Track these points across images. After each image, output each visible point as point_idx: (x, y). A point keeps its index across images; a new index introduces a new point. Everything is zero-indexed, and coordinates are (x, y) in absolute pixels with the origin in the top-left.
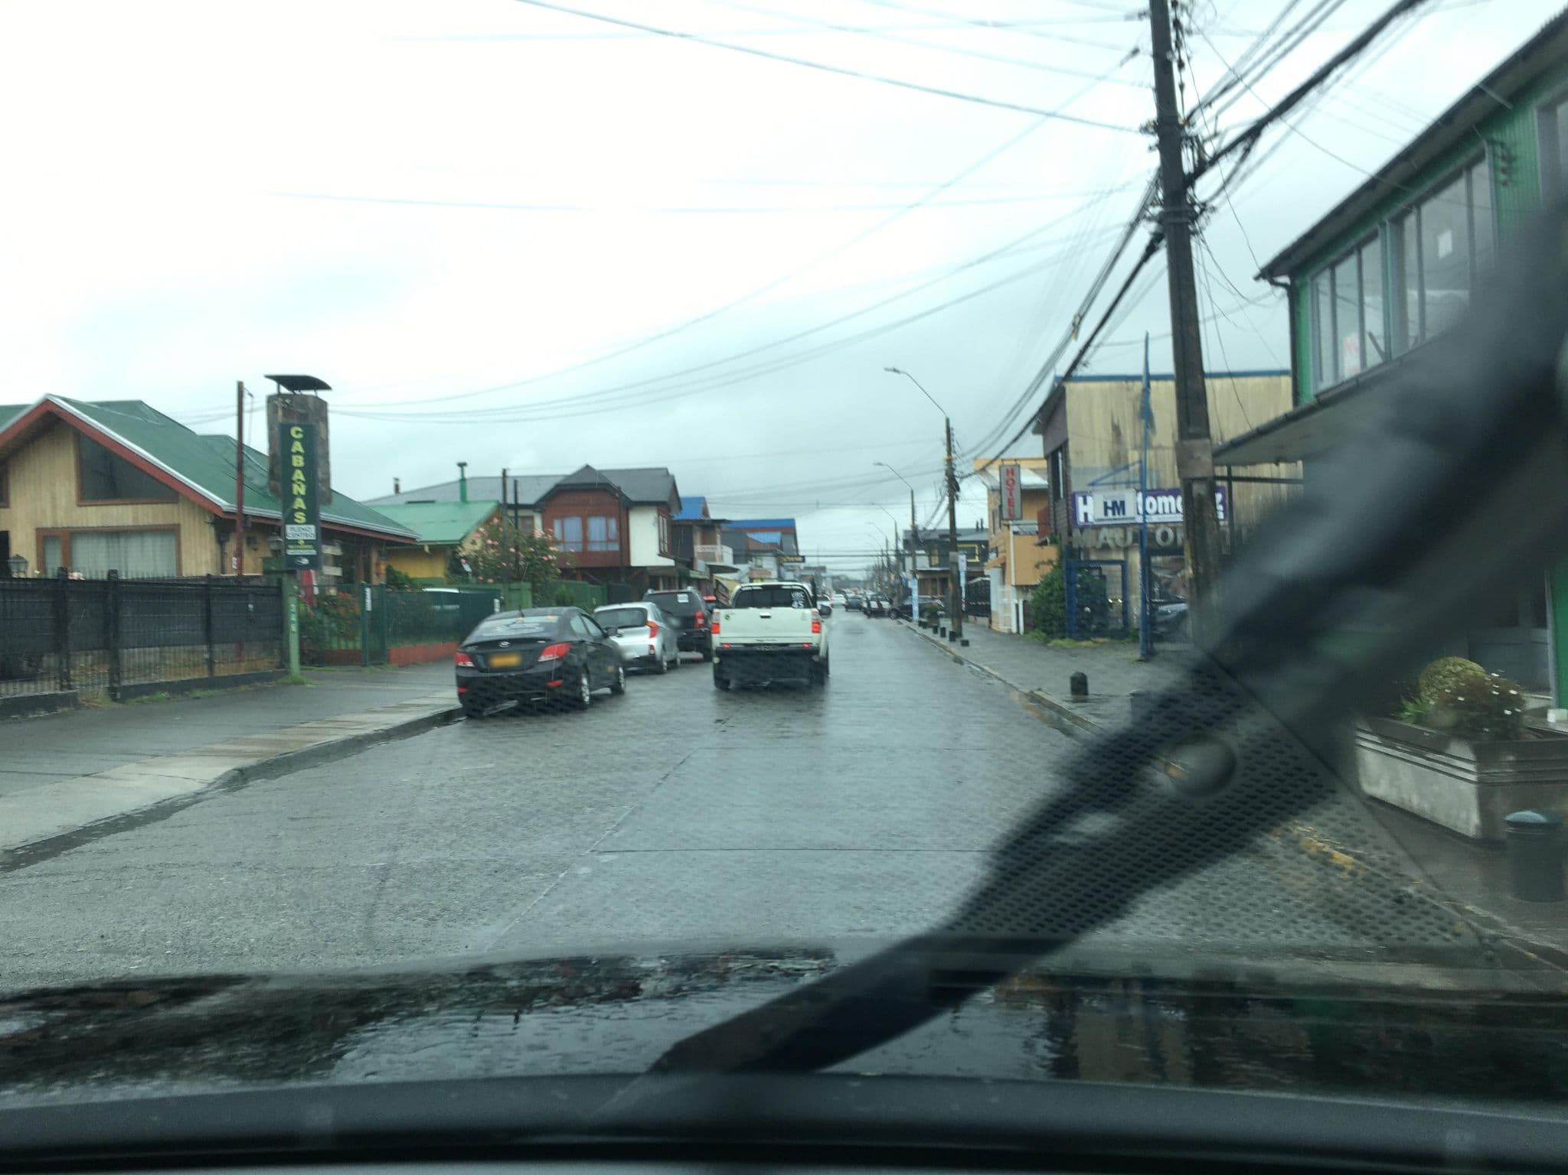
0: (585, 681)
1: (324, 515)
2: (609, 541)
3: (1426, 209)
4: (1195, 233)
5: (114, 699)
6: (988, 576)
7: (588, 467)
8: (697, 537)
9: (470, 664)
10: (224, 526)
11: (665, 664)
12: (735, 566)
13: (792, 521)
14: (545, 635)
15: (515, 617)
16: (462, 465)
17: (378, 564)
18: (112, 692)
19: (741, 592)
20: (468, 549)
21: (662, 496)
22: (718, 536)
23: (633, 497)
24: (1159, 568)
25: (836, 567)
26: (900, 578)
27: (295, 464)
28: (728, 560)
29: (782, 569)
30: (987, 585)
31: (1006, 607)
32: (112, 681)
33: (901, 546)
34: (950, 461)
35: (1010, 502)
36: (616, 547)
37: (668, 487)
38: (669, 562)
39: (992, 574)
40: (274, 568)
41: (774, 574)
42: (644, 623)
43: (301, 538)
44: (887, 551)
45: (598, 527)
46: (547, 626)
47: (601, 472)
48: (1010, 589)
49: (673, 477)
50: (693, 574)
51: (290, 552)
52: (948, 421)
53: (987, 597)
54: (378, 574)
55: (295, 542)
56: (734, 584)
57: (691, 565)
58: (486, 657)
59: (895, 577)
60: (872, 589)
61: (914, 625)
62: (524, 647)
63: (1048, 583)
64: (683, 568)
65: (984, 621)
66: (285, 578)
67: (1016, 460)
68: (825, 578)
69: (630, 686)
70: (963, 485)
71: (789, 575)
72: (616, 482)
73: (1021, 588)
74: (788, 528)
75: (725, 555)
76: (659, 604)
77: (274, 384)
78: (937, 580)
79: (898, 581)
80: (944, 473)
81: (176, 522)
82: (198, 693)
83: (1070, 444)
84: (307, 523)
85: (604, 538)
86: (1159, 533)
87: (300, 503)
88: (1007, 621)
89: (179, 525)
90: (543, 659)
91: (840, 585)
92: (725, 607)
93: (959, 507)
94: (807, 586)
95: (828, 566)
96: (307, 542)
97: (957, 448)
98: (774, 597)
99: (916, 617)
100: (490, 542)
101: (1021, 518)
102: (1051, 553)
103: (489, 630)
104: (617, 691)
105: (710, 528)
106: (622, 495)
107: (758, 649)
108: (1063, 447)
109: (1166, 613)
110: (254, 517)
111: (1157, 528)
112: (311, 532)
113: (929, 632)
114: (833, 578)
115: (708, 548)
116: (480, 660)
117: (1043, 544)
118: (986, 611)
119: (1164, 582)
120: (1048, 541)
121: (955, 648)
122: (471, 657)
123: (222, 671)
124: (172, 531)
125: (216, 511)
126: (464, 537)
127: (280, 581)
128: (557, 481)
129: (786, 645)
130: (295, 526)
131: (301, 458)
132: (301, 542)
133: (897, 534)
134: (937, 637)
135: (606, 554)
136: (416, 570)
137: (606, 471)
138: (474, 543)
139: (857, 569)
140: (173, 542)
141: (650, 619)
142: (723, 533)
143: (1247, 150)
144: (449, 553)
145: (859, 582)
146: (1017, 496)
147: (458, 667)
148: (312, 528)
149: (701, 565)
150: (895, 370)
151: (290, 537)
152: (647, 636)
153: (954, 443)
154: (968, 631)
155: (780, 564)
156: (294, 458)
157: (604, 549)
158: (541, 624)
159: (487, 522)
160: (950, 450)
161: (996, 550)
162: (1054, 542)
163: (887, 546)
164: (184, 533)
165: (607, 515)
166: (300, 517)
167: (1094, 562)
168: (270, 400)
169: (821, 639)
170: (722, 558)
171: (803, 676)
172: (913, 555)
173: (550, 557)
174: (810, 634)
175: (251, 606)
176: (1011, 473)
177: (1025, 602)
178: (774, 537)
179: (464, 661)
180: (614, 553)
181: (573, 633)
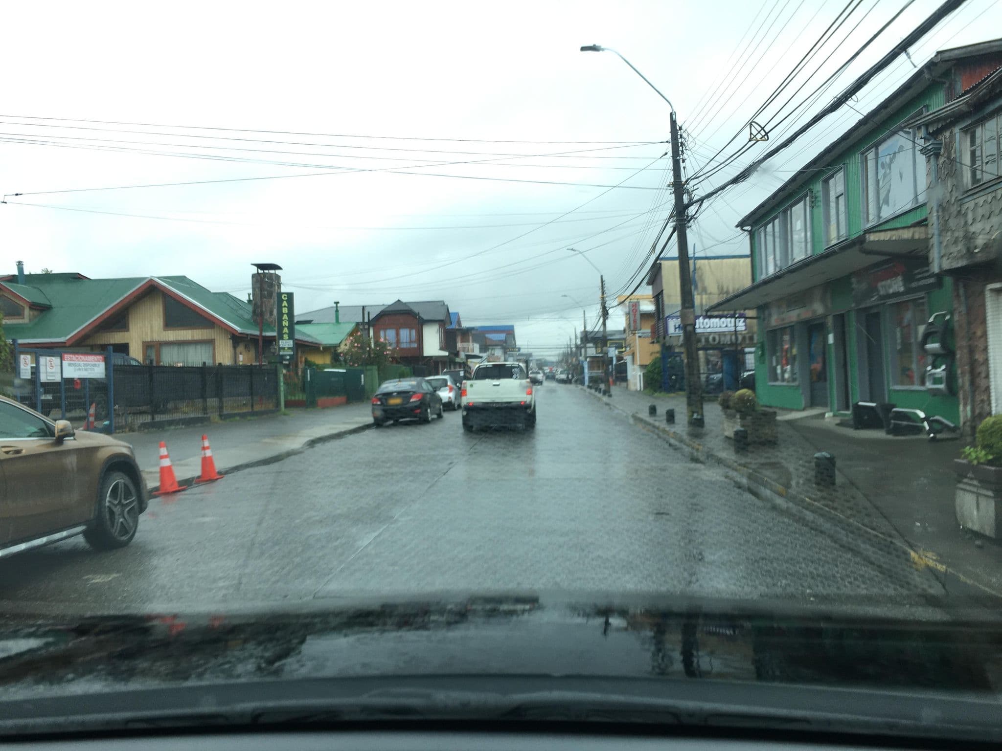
0: (429, 410)
1: (297, 336)
2: (411, 342)
3: (794, 209)
4: (688, 227)
5: (221, 419)
6: (626, 360)
7: (399, 300)
8: (459, 339)
9: (379, 403)
10: (237, 339)
11: (456, 406)
12: (481, 355)
13: (512, 327)
14: (414, 390)
15: (396, 382)
16: (337, 303)
17: (301, 357)
18: (221, 416)
19: (479, 369)
20: (343, 348)
21: (441, 317)
22: (471, 338)
23: (425, 317)
24: (712, 355)
25: (537, 354)
26: (579, 361)
27: (284, 312)
28: (477, 352)
29: (507, 356)
30: (625, 364)
31: (634, 376)
32: (220, 412)
33: (579, 342)
34: (603, 298)
35: (635, 321)
36: (416, 345)
37: (444, 311)
38: (446, 354)
39: (628, 359)
40: (273, 361)
41: (503, 358)
42: (446, 385)
43: (286, 346)
44: (570, 345)
45: (405, 335)
46: (413, 386)
47: (405, 303)
48: (637, 367)
49: (447, 306)
50: (457, 360)
51: (281, 353)
52: (602, 276)
53: (625, 371)
54: (301, 363)
55: (283, 348)
56: (475, 364)
57: (457, 354)
58: (386, 400)
59: (576, 360)
60: (562, 367)
61: (585, 387)
62: (402, 395)
63: (654, 364)
64: (452, 356)
65: (624, 384)
66: (278, 365)
67: (638, 299)
68: (532, 360)
69: (446, 415)
70: (610, 311)
71: (511, 359)
72: (416, 309)
73: (642, 366)
74: (509, 331)
75: (475, 349)
76: (451, 376)
77: (256, 268)
78: (600, 362)
79: (577, 362)
80: (600, 304)
81: (213, 338)
82: (249, 418)
83: (664, 292)
84: (289, 339)
85: (408, 340)
86: (711, 338)
87: (286, 330)
88: (635, 384)
89: (214, 339)
90: (412, 400)
91: (541, 365)
92: (469, 379)
93: (608, 322)
94: (522, 365)
95: (533, 354)
96: (289, 348)
97: (607, 291)
98: (500, 372)
99: (587, 383)
100: (356, 345)
101: (640, 330)
102: (657, 347)
103: (387, 387)
104: (440, 416)
105: (466, 333)
106: (420, 317)
107: (491, 405)
108: (661, 292)
109: (713, 379)
110: (251, 335)
111: (710, 335)
112: (290, 343)
113: (593, 391)
114: (537, 360)
115: (465, 345)
116: (384, 401)
117: (653, 343)
118: (624, 379)
119: (714, 363)
120: (655, 342)
121: (605, 399)
122: (380, 400)
123: (257, 408)
124: (211, 342)
125: (235, 333)
126: (340, 343)
127: (276, 367)
128: (382, 308)
129: (510, 403)
130: (284, 341)
131: (286, 309)
132: (286, 349)
133: (576, 335)
134: (597, 393)
135: (410, 349)
136: (319, 360)
137: (410, 303)
138: (346, 345)
139: (552, 356)
140: (211, 348)
141: (449, 383)
142: (473, 336)
143: (701, 205)
144: (333, 350)
145: (553, 363)
146: (638, 316)
147: (373, 405)
148: (291, 342)
149: (462, 355)
150: (572, 249)
151: (281, 346)
152: (448, 391)
153: (605, 289)
154: (614, 390)
155: (505, 353)
156: (284, 309)
157: (408, 346)
158: (409, 385)
159: (351, 334)
160: (603, 293)
161: (629, 345)
162: (658, 342)
163: (570, 342)
164: (217, 343)
165: (411, 328)
166: (286, 336)
167: (677, 353)
168: (253, 276)
169: (532, 398)
170: (473, 351)
171: (519, 423)
172: (585, 348)
173: (388, 352)
174: (525, 395)
175: (266, 379)
176: (635, 306)
177: (643, 374)
178: (502, 336)
179: (377, 401)
180: (414, 348)
181: (423, 389)
